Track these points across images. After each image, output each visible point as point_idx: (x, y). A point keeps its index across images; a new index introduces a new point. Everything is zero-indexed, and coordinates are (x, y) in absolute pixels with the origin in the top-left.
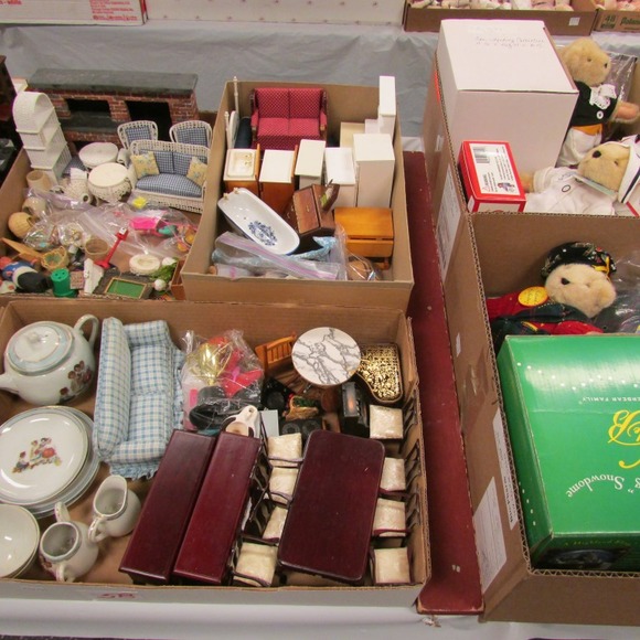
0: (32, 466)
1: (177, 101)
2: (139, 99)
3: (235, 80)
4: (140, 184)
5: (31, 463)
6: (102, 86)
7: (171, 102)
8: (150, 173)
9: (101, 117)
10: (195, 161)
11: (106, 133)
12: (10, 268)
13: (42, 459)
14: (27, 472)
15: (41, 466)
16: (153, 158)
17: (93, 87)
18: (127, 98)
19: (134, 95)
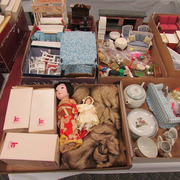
0: (141, 126)
1: (140, 19)
2: (129, 19)
3: (155, 13)
4: (131, 44)
5: (140, 125)
6: (120, 15)
7: (138, 19)
8: (133, 40)
9: (114, 24)
10: (147, 37)
11: (117, 29)
12: (106, 69)
13: (142, 124)
14: (140, 127)
15: (143, 125)
16: (135, 36)
17: (118, 15)
18: (125, 18)
19: (128, 18)
